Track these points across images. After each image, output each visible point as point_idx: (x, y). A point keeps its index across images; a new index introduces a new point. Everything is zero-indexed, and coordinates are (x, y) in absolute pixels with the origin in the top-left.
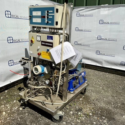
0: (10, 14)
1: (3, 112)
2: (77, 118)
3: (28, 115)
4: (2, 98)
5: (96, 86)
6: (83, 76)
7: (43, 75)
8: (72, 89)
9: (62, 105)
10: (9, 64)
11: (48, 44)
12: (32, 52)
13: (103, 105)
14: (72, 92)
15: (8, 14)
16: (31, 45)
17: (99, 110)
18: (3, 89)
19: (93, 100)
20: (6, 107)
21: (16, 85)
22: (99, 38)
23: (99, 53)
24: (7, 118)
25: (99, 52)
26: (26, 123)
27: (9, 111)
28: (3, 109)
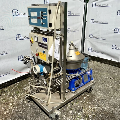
0: (18, 13)
1: (10, 103)
2: (74, 118)
3: (30, 109)
4: (13, 89)
5: (106, 84)
6: (88, 75)
7: (42, 74)
8: (73, 89)
9: (59, 105)
10: (19, 59)
11: (44, 46)
12: (32, 52)
13: (107, 107)
14: (73, 92)
15: (15, 13)
16: (31, 45)
17: (101, 113)
18: (16, 81)
19: (98, 101)
20: (14, 98)
21: (28, 78)
22: (116, 31)
23: (115, 48)
24: (11, 110)
25: (115, 46)
26: (26, 116)
27: (15, 103)
28: (11, 100)
